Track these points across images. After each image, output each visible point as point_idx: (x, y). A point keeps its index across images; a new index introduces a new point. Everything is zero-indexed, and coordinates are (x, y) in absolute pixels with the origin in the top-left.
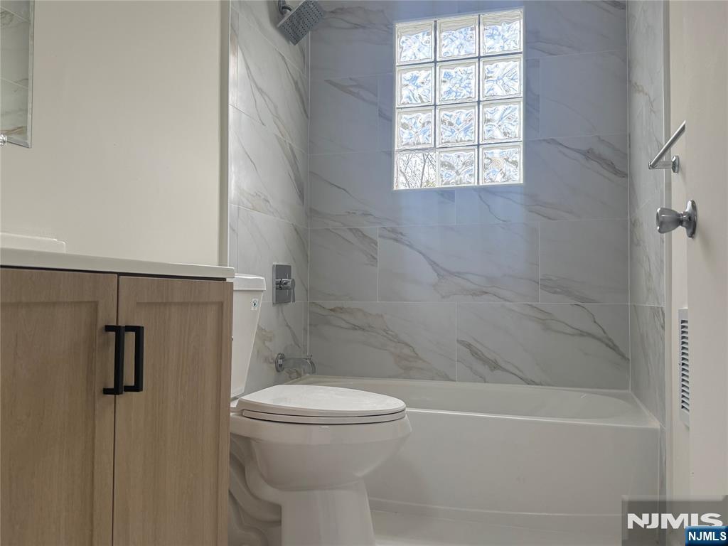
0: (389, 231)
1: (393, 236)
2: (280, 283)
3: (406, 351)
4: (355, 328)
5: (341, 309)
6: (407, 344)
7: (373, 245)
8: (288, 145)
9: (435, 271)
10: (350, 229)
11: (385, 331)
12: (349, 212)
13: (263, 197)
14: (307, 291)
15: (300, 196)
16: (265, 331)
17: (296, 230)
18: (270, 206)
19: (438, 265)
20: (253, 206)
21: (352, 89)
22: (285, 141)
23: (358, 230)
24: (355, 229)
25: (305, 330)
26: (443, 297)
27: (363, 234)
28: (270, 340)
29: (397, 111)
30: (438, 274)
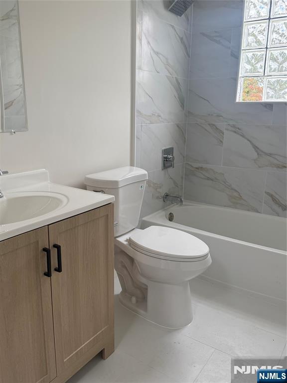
0: (231, 127)
1: (233, 129)
2: (166, 158)
3: (235, 194)
4: (208, 179)
5: (202, 168)
6: (236, 191)
7: (221, 134)
8: (174, 79)
9: (257, 151)
10: (209, 124)
11: (224, 182)
12: (209, 115)
13: (156, 115)
14: (184, 157)
15: (181, 106)
16: (157, 184)
17: (178, 126)
18: (162, 118)
19: (258, 148)
20: (150, 121)
21: (215, 38)
22: (173, 77)
23: (214, 125)
24: (212, 124)
25: (182, 178)
26: (260, 167)
27: (217, 128)
28: (160, 188)
29: (242, 52)
30: (258, 154)
